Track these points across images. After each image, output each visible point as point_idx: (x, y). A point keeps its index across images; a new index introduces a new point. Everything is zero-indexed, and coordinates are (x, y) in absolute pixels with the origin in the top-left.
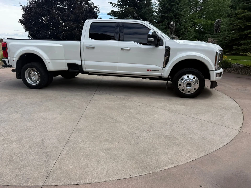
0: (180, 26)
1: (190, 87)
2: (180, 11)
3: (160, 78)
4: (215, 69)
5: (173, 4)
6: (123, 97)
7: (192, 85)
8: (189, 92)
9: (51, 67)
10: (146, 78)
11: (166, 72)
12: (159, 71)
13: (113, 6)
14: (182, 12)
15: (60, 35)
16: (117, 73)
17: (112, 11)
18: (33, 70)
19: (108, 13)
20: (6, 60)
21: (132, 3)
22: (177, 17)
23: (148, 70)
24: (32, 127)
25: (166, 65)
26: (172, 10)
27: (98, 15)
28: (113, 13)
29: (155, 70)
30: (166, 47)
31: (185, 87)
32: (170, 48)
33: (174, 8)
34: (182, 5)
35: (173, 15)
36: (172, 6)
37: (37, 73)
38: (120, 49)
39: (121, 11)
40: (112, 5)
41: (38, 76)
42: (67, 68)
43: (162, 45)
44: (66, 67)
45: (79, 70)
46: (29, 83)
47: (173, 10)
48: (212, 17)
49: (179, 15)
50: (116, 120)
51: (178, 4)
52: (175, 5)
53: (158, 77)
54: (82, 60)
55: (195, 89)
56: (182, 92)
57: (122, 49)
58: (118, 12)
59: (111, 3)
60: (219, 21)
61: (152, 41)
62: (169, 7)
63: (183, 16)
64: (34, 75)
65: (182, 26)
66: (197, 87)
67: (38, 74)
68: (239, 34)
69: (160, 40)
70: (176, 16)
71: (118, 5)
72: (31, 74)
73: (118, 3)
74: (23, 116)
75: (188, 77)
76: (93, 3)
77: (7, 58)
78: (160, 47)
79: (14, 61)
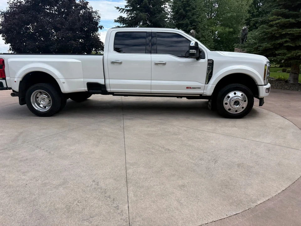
0: (198, 35)
1: (238, 106)
2: (197, 17)
3: (201, 96)
4: (265, 83)
5: (188, 9)
6: (160, 121)
7: (240, 103)
8: (236, 111)
9: (66, 88)
10: (181, 97)
11: (209, 90)
12: (200, 88)
13: (120, 12)
14: (198, 19)
15: (52, 47)
16: (150, 92)
17: (121, 17)
18: (40, 93)
19: (115, 20)
20: (3, 81)
21: (144, 8)
22: (194, 24)
23: (187, 88)
24: (71, 165)
25: (209, 81)
26: (187, 16)
27: (98, 22)
28: (121, 20)
29: (196, 87)
30: (208, 60)
31: (233, 106)
32: (213, 61)
33: (189, 14)
34: (198, 10)
35: (189, 22)
36: (187, 11)
37: (46, 97)
38: (153, 64)
39: (130, 17)
40: (120, 10)
41: (48, 100)
42: (87, 89)
43: (204, 58)
44: (84, 87)
45: (102, 90)
46: (37, 109)
47: (189, 16)
48: (230, 24)
49: (195, 21)
50: (169, 150)
51: (194, 9)
52: (190, 11)
53: (199, 95)
54: (106, 78)
55: (243, 108)
56: (229, 111)
57: (156, 64)
58: (126, 18)
59: (118, 8)
60: (246, 29)
61: (194, 53)
62: (184, 13)
63: (200, 22)
64: (44, 99)
65: (200, 35)
66: (245, 105)
67: (49, 97)
68: (273, 43)
69: (201, 52)
70: (192, 23)
71: (126, 10)
72: (38, 98)
73: (126, 8)
74: (50, 153)
75: (235, 94)
76: (92, 8)
77: (4, 79)
78: (202, 60)
79: (15, 82)
